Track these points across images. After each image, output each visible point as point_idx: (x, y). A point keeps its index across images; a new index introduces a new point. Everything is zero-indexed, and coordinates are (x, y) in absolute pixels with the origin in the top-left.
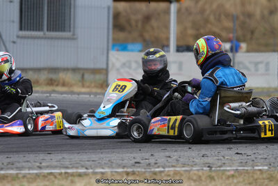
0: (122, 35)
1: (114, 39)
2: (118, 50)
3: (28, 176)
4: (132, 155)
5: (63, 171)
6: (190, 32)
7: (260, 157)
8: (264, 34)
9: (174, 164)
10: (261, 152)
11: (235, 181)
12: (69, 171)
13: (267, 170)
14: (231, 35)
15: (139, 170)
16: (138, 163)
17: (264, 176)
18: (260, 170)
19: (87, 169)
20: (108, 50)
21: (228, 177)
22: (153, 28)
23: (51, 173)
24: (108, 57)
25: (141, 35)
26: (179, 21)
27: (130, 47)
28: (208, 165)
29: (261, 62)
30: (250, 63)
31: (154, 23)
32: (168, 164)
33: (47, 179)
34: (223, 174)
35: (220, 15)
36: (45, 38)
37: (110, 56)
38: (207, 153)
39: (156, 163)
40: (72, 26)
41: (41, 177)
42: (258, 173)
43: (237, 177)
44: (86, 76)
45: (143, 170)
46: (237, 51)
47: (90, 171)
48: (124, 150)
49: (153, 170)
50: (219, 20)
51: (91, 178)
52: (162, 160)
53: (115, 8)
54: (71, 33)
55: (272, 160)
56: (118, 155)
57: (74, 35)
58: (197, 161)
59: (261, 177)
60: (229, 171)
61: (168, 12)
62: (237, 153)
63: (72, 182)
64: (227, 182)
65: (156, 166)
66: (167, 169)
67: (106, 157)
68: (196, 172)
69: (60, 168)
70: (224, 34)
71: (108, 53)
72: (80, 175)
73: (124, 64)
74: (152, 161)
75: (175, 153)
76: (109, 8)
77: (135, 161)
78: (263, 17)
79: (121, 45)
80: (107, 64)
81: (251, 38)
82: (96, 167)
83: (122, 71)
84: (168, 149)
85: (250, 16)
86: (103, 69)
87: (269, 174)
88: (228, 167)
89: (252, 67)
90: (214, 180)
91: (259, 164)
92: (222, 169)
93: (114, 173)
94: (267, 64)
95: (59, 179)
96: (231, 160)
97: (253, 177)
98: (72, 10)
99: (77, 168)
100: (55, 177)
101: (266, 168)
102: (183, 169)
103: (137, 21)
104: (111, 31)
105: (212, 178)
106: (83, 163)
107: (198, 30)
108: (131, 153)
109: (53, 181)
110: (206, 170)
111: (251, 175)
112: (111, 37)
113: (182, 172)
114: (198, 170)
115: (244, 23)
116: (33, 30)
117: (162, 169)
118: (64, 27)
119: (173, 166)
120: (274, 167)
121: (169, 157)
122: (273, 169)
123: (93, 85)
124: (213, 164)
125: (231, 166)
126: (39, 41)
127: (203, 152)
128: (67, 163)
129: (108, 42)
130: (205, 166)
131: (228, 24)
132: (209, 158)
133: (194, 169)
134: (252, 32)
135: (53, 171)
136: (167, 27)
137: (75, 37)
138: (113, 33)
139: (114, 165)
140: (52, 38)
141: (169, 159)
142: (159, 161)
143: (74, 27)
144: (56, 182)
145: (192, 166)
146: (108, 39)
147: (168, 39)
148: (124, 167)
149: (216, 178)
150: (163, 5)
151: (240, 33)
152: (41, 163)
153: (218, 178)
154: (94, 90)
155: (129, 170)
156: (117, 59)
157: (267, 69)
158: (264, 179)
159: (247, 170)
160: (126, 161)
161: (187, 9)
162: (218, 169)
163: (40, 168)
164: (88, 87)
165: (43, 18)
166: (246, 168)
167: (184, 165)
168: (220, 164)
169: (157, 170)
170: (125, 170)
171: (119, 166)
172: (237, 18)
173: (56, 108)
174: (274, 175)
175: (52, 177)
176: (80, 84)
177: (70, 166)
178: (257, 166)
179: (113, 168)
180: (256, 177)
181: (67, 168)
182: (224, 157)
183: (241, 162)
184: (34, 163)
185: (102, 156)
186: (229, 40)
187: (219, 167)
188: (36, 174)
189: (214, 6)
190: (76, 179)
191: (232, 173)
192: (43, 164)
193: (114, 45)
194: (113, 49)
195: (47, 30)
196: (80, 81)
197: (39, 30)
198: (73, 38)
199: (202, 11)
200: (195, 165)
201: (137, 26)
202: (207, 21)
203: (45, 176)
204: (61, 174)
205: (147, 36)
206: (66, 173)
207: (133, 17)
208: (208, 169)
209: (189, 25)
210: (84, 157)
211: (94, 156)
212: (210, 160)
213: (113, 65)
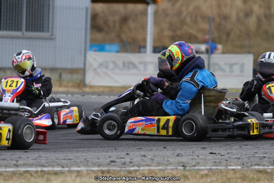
0: (99, 36)
1: (92, 40)
2: (95, 51)
3: (5, 174)
4: (107, 154)
5: (39, 169)
6: (167, 33)
7: (234, 157)
8: (240, 36)
9: (149, 163)
10: (235, 152)
11: (209, 180)
12: (45, 169)
13: (240, 170)
14: (207, 37)
15: (114, 168)
16: (114, 162)
17: (238, 175)
18: (233, 170)
19: (63, 167)
20: (85, 50)
21: (202, 177)
22: (130, 29)
23: (27, 171)
24: (85, 57)
25: (119, 37)
26: (156, 22)
27: (107, 47)
28: (181, 164)
29: (236, 64)
30: (226, 64)
31: (131, 24)
32: (142, 163)
33: (22, 177)
34: (197, 173)
35: (196, 17)
36: (24, 38)
37: (88, 56)
38: (182, 152)
39: (131, 162)
40: (50, 26)
41: (17, 175)
42: (232, 172)
43: (210, 177)
44: (64, 76)
45: (119, 169)
46: (212, 53)
47: (66, 169)
48: (100, 149)
49: (128, 169)
50: (195, 22)
51: (66, 176)
52: (137, 159)
53: (93, 9)
54: (50, 33)
55: (246, 160)
56: (94, 154)
57: (52, 35)
58: (172, 160)
59: (234, 176)
60: (202, 170)
61: (145, 13)
62: (211, 153)
63: (48, 180)
64: (201, 181)
65: (132, 165)
66: (142, 168)
67: (82, 156)
68: (170, 171)
69: (37, 166)
70: (200, 36)
71: (85, 54)
72: (56, 173)
73: (101, 65)
74: (127, 160)
75: (150, 153)
76: (87, 9)
77: (111, 159)
78: (238, 20)
79: (99, 46)
80: (85, 64)
81: (227, 40)
82: (72, 165)
83: (99, 70)
84: (143, 148)
85: (226, 18)
86: (80, 69)
87: (242, 174)
88: (202, 166)
89: (227, 68)
90: (188, 179)
91: (232, 164)
92: (196, 168)
93: (90, 172)
94: (242, 65)
95: (35, 178)
96: (205, 159)
97: (226, 176)
98: (51, 10)
99: (53, 166)
100: (32, 175)
101: (239, 167)
102: (158, 168)
103: (114, 22)
104: (89, 32)
105: (186, 177)
106: (58, 161)
107: (174, 31)
108: (107, 152)
109: (29, 179)
110: (180, 170)
111: (224, 174)
112: (88, 38)
113: (157, 171)
114: (172, 169)
115: (220, 25)
116: (12, 30)
117: (136, 168)
118: (43, 28)
119: (148, 165)
120: (247, 166)
121: (144, 156)
122: (246, 168)
123: (70, 84)
124: (188, 163)
125: (204, 166)
126: (18, 41)
127: (178, 152)
128: (43, 161)
129: (86, 43)
130: (179, 166)
131: (205, 26)
132: (184, 158)
133: (168, 168)
134: (228, 34)
135: (29, 169)
136: (144, 28)
137: (53, 37)
138: (91, 33)
139: (89, 163)
140: (30, 38)
141: (143, 158)
142: (134, 160)
143: (52, 28)
144: (32, 179)
145: (166, 165)
146: (86, 40)
147: (145, 40)
148: (99, 166)
149: (190, 177)
150: (140, 7)
151: (216, 35)
152: (17, 161)
153: (192, 177)
154: (71, 90)
155: (104, 169)
156: (95, 59)
157: (242, 71)
158: (237, 178)
159: (220, 170)
160: (101, 160)
161: (164, 11)
162: (192, 168)
163: (16, 166)
164: (65, 86)
165: (21, 18)
166: (220, 168)
167: (159, 164)
168: (194, 164)
169: (132, 168)
170: (100, 168)
171: (94, 165)
172: (214, 19)
173: (69, 103)
174: (247, 175)
175: (28, 175)
176: (58, 83)
177: (47, 165)
178: (230, 165)
179: (88, 166)
180: (229, 176)
181: (43, 166)
182: (198, 157)
183: (215, 162)
184: (11, 162)
185: (78, 154)
186: (205, 42)
187: (193, 166)
188: (13, 171)
189: (191, 8)
190: (52, 177)
191: (206, 172)
192: (20, 162)
193: (91, 46)
194: (90, 49)
195: (26, 30)
196: (57, 81)
197: (18, 30)
198: (51, 38)
199: (179, 13)
200: (170, 164)
201: (114, 27)
202: (183, 23)
203: (21, 174)
204: (37, 172)
205: (124, 37)
206: (42, 171)
207: (111, 19)
208: (183, 168)
209: (165, 26)
210: (61, 155)
211: (71, 155)
212: (184, 159)
213: (91, 65)
